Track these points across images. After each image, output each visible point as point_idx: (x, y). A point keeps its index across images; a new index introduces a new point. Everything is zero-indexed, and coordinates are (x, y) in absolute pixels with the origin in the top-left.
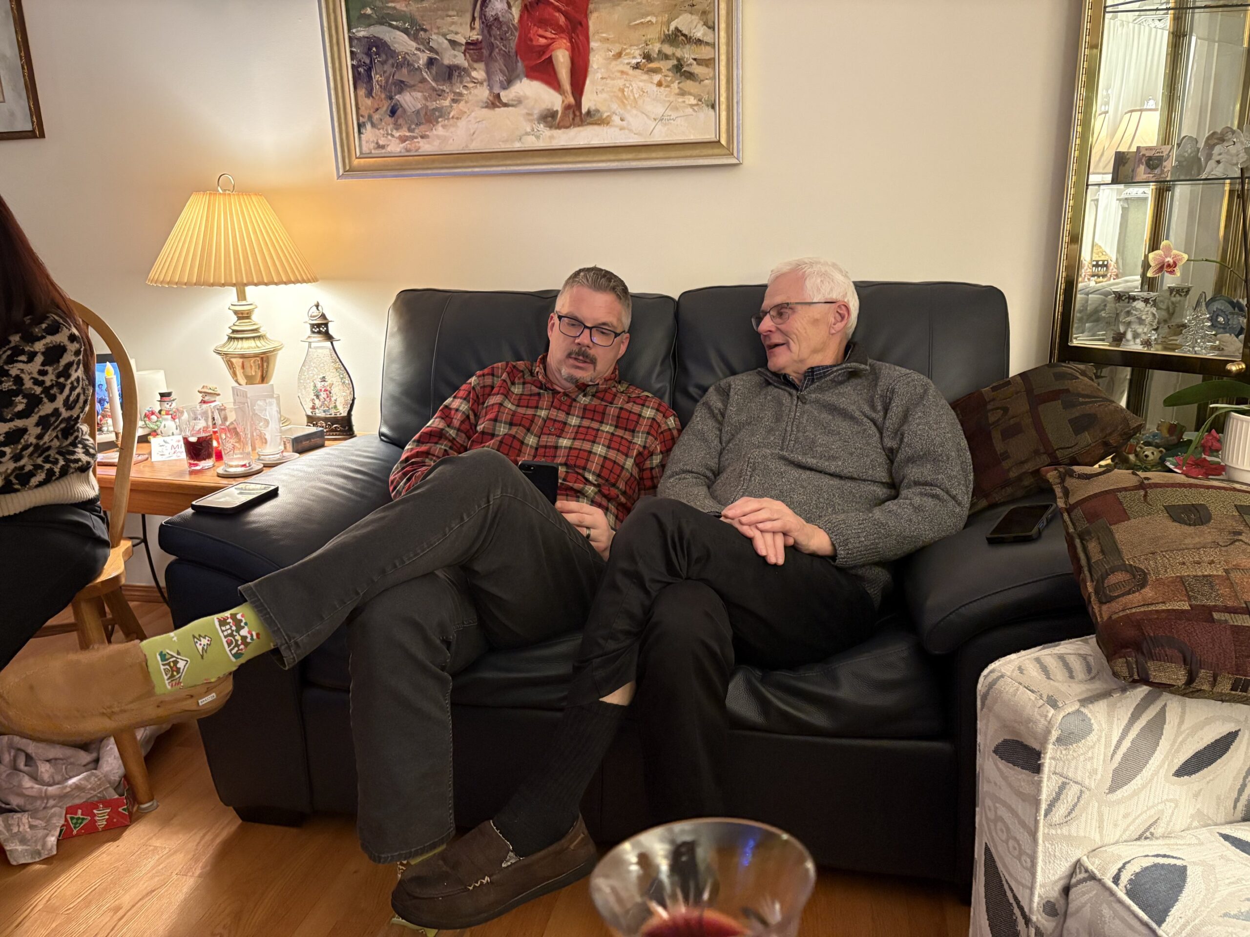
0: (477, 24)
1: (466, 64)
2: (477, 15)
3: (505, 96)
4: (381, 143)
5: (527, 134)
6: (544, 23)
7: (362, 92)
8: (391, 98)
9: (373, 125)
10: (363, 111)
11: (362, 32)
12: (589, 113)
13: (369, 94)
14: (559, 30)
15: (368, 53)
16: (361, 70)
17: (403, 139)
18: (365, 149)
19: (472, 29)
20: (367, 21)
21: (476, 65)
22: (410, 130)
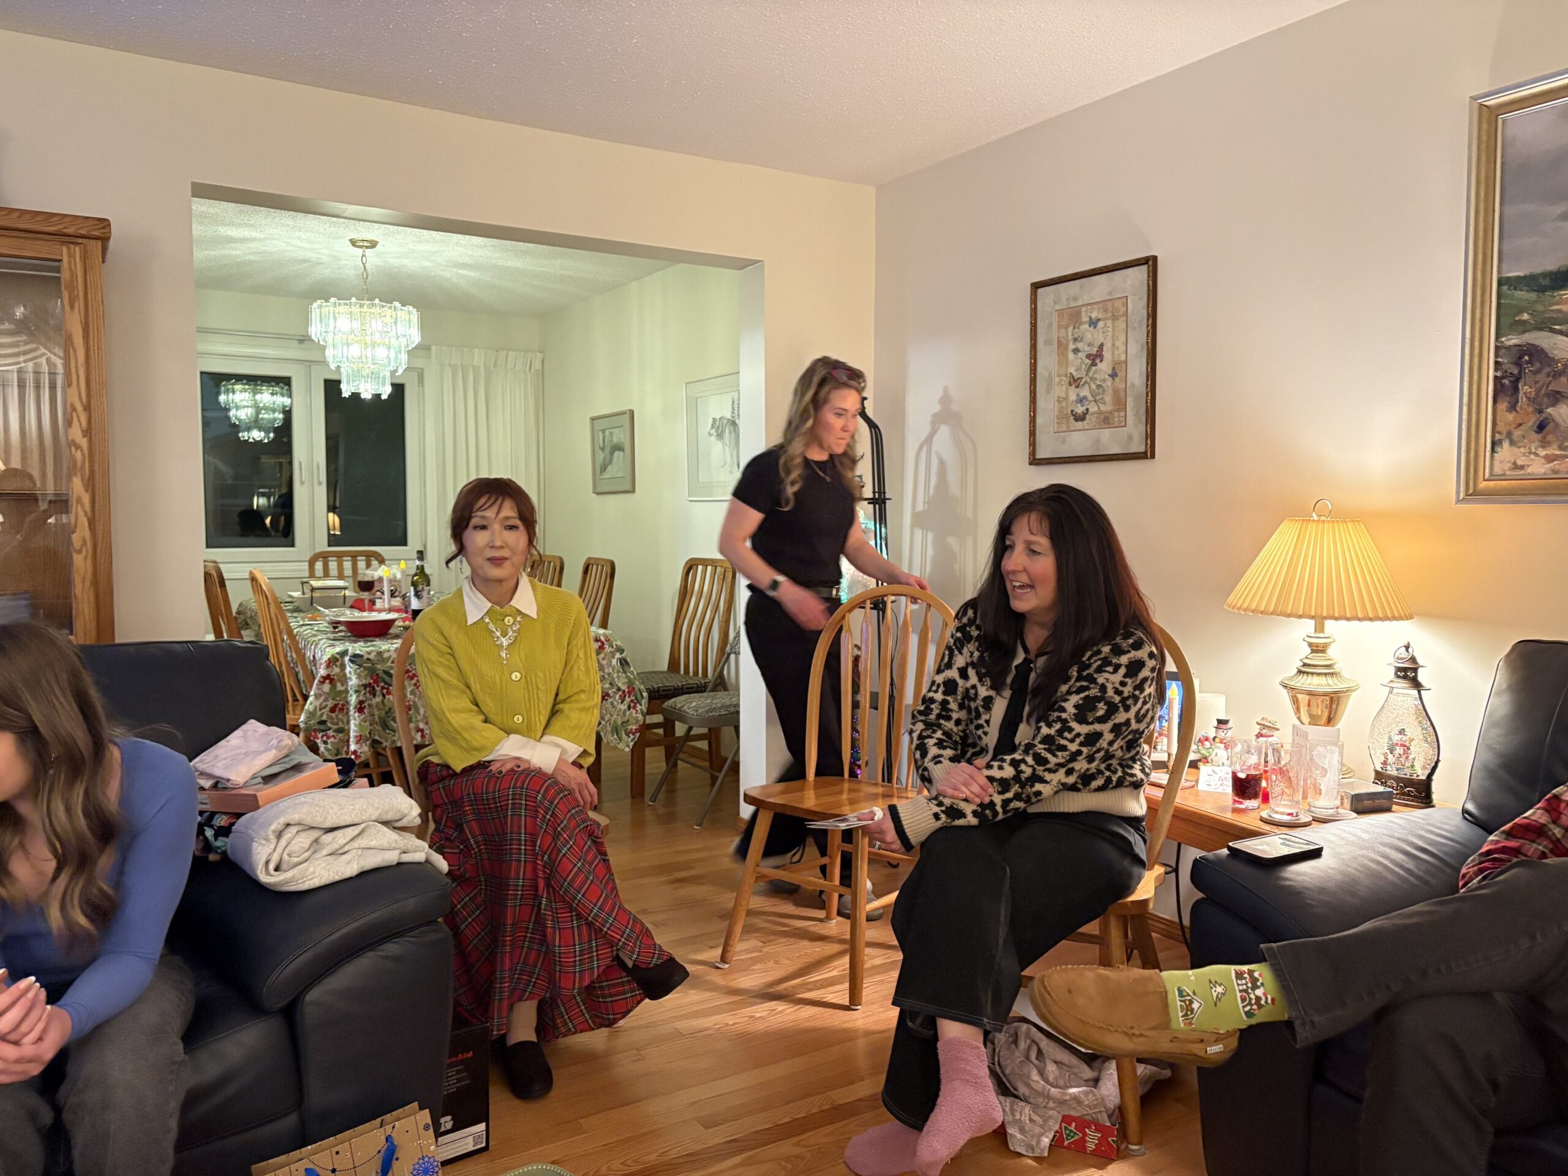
4: (1519, 463)
7: (1503, 406)
8: (1540, 412)
9: (1512, 443)
10: (1501, 427)
11: (1512, 340)
13: (1513, 407)
15: (1518, 363)
16: (1506, 381)
17: (1549, 459)
18: (1497, 470)
20: (1522, 327)
22: (1561, 448)
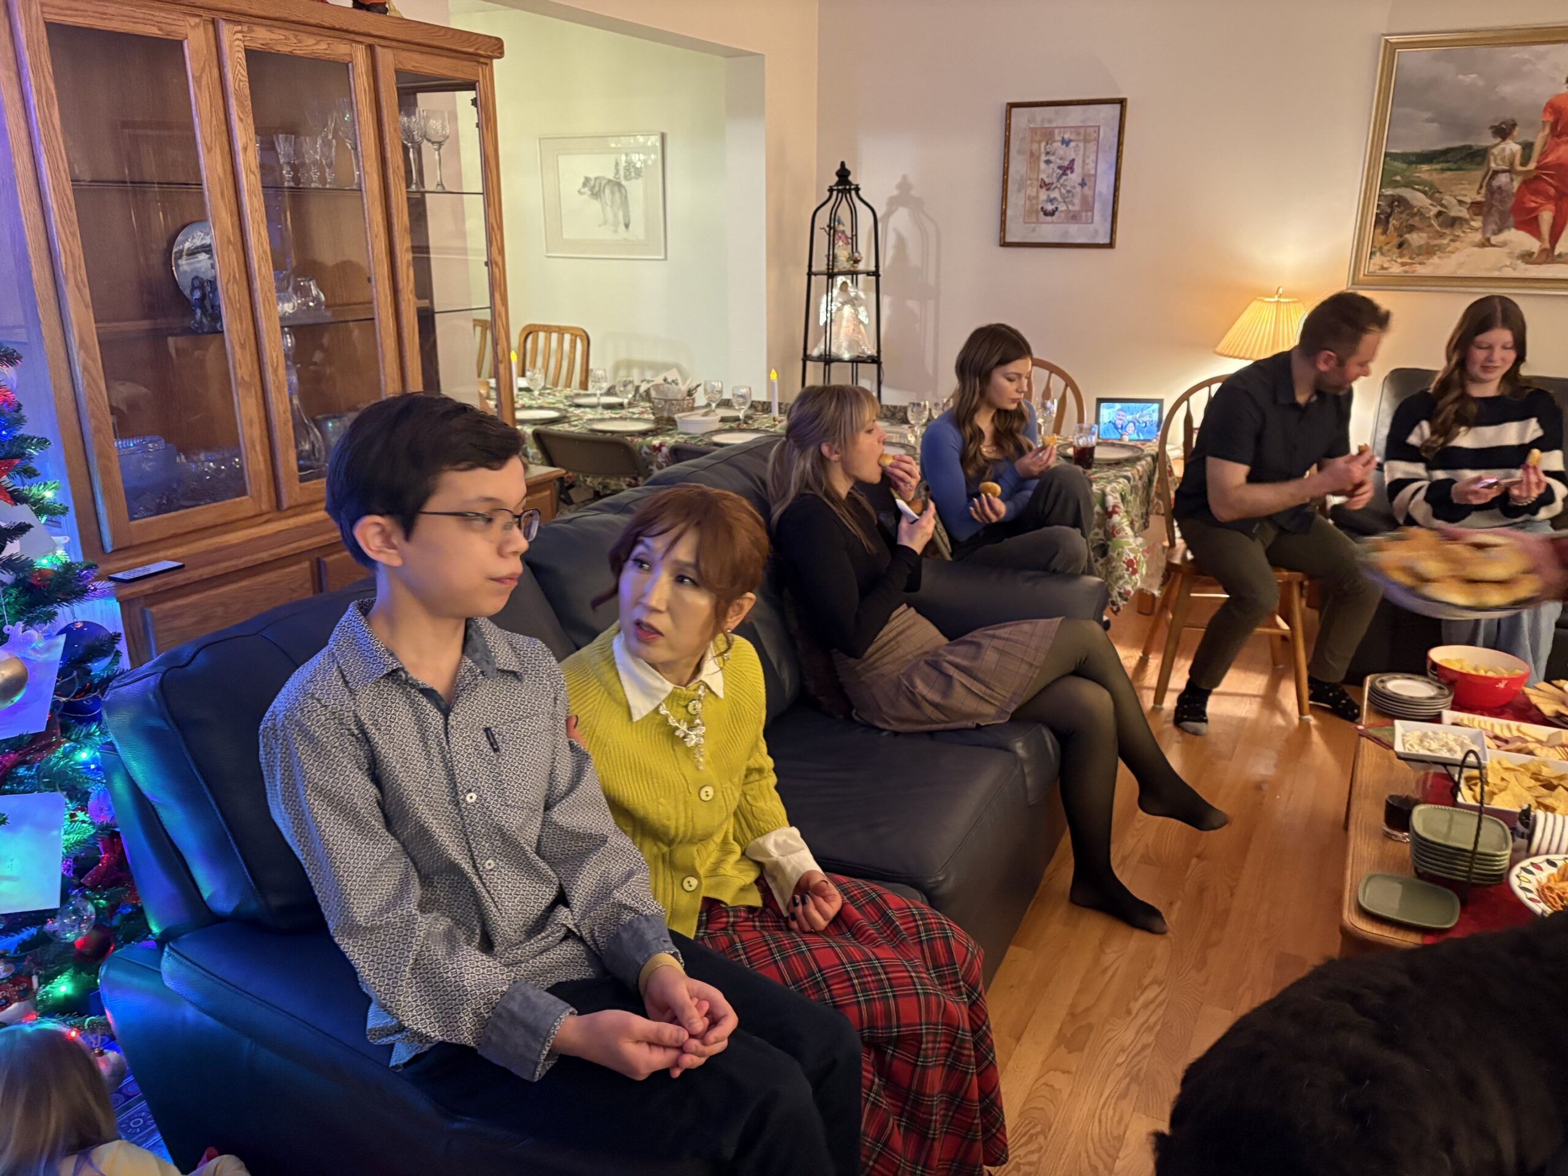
0: (1483, 191)
1: (1467, 216)
2: (1484, 184)
3: (1494, 240)
4: (1385, 265)
5: (1506, 266)
6: (1537, 193)
7: (1379, 231)
8: (1401, 236)
9: (1382, 254)
10: (1377, 245)
11: (1389, 192)
12: (1560, 255)
13: (1384, 232)
14: (1549, 198)
15: (1391, 205)
16: (1382, 216)
17: (1403, 264)
18: (1372, 269)
19: (1479, 193)
20: (1396, 185)
21: (1475, 217)
22: (1411, 258)
